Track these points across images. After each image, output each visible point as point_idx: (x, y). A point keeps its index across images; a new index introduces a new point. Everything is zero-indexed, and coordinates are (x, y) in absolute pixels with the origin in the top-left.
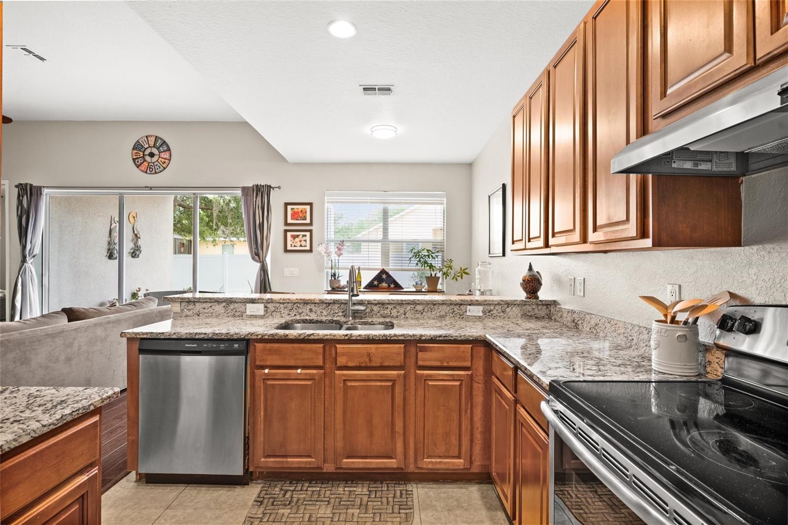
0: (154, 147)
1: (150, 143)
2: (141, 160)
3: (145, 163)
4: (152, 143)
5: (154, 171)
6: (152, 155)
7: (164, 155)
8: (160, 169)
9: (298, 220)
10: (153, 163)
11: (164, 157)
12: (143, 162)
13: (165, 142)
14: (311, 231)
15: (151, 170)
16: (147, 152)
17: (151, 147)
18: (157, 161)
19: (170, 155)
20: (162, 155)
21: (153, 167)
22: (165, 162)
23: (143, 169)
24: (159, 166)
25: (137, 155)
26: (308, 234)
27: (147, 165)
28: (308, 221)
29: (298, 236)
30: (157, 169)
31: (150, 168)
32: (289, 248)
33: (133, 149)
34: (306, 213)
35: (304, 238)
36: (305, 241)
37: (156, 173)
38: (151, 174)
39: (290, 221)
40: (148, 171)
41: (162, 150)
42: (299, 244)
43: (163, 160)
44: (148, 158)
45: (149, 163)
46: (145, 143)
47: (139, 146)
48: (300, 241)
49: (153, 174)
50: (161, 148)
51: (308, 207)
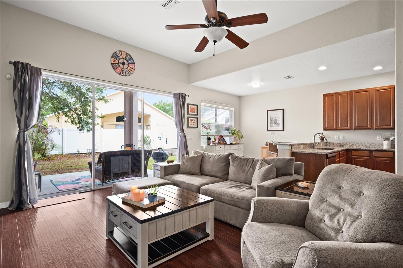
0: (125, 59)
1: (123, 56)
2: (117, 65)
3: (119, 68)
4: (124, 57)
5: (125, 74)
6: (123, 64)
7: (131, 66)
8: (129, 74)
9: (192, 112)
10: (125, 69)
11: (131, 67)
12: (118, 67)
13: (132, 58)
14: (197, 118)
15: (123, 73)
16: (121, 61)
17: (124, 59)
18: (127, 68)
19: (135, 67)
20: (130, 65)
21: (124, 72)
22: (131, 70)
23: (118, 71)
24: (128, 72)
25: (114, 62)
26: (196, 119)
27: (121, 69)
28: (196, 113)
29: (192, 120)
30: (127, 73)
31: (123, 72)
32: (190, 126)
33: (112, 57)
34: (195, 109)
35: (195, 121)
36: (195, 122)
37: (126, 76)
38: (123, 76)
39: (190, 113)
40: (121, 74)
41: (130, 63)
42: (193, 124)
43: (131, 69)
44: (121, 65)
45: (122, 68)
46: (120, 56)
47: (116, 56)
48: (193, 123)
49: (124, 76)
50: (129, 61)
51: (196, 107)
